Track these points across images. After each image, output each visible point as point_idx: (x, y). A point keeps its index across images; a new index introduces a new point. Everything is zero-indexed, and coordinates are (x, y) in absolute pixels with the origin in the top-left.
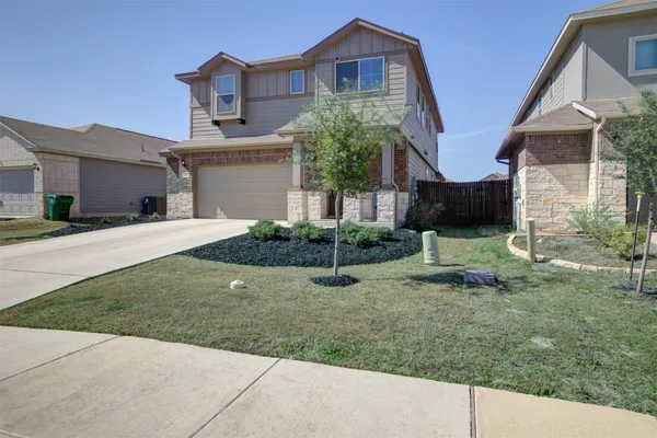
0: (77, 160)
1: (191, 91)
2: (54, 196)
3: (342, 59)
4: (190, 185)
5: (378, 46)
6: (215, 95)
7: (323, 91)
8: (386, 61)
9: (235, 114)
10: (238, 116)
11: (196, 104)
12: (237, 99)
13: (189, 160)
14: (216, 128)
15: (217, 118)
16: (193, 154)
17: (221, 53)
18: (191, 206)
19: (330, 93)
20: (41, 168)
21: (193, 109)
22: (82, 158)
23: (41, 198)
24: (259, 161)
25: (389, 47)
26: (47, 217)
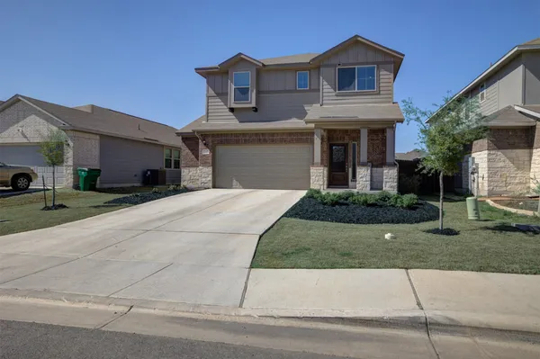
0: (98, 137)
1: (208, 82)
2: (86, 169)
3: (344, 65)
4: (210, 161)
5: (371, 56)
6: (232, 88)
7: (326, 88)
8: (378, 68)
9: (251, 103)
10: (253, 105)
11: (212, 93)
12: (252, 91)
13: (210, 140)
14: (231, 114)
15: (234, 106)
16: (213, 135)
17: (240, 54)
18: (210, 178)
19: (332, 90)
20: (71, 144)
21: (208, 97)
22: (101, 136)
23: (70, 171)
24: (273, 141)
25: (380, 58)
26: (76, 187)
